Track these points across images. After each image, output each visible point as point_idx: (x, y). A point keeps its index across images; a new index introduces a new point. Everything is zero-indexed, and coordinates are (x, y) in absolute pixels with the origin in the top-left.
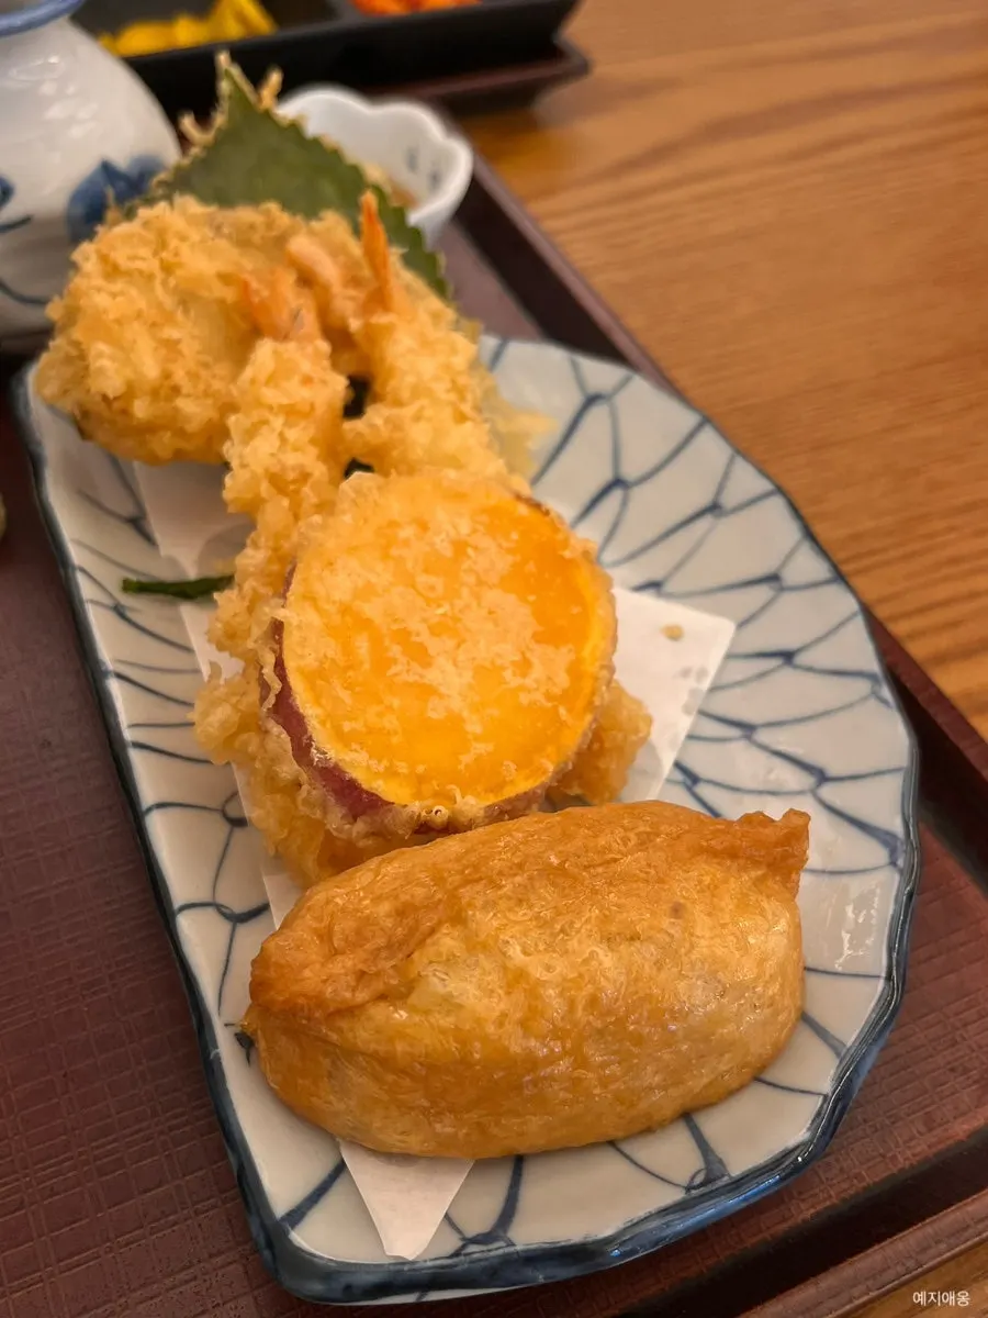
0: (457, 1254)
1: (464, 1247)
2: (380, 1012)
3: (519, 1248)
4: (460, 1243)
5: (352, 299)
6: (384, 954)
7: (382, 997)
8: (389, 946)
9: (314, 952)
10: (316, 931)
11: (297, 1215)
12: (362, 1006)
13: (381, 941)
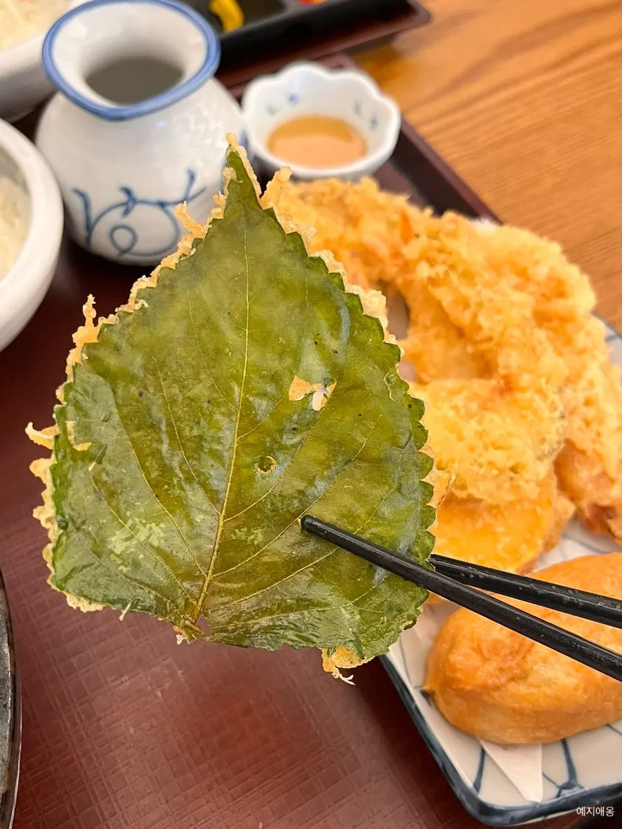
0: (558, 796)
1: (560, 792)
2: (513, 687)
3: (587, 788)
4: (557, 790)
5: (397, 265)
6: (510, 658)
7: (513, 679)
8: (511, 654)
9: (475, 660)
10: (474, 649)
11: (477, 785)
12: (503, 685)
13: (507, 651)
